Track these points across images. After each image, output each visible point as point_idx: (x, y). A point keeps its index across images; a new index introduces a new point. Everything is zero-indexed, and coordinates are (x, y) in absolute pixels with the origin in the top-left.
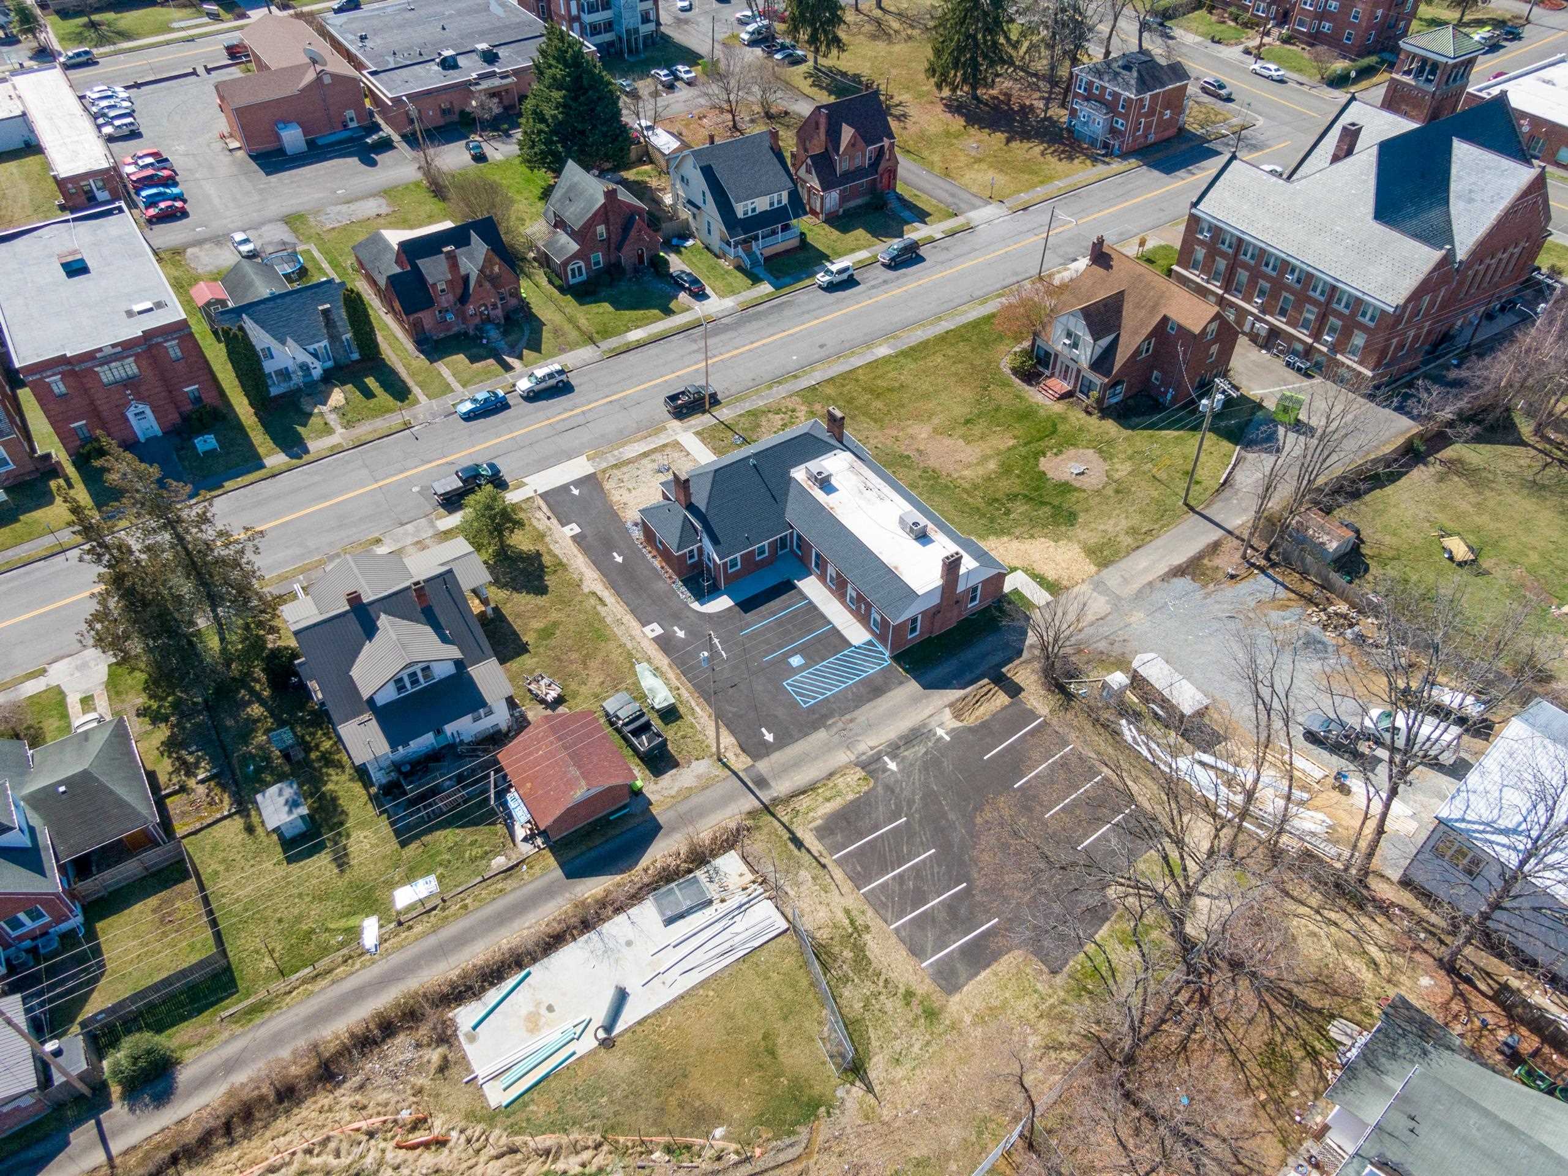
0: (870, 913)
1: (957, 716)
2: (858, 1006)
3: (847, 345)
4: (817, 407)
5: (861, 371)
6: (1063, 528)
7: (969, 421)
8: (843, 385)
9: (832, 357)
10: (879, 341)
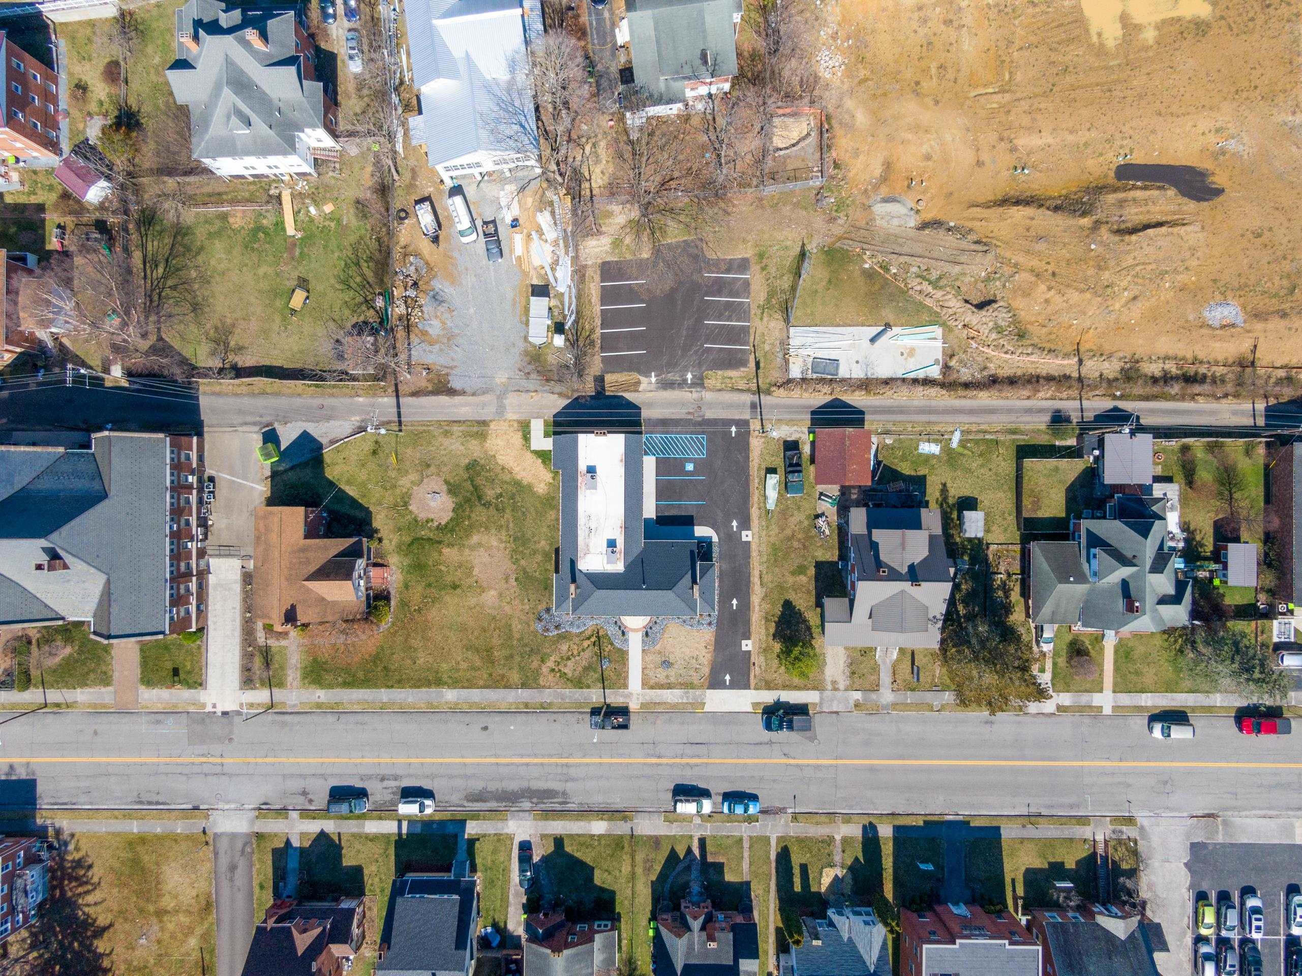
0: (753, 312)
1: (639, 383)
2: (785, 278)
3: (467, 718)
4: (535, 664)
5: (481, 683)
6: (482, 462)
7: (455, 587)
8: (503, 676)
9: (488, 712)
10: (444, 709)
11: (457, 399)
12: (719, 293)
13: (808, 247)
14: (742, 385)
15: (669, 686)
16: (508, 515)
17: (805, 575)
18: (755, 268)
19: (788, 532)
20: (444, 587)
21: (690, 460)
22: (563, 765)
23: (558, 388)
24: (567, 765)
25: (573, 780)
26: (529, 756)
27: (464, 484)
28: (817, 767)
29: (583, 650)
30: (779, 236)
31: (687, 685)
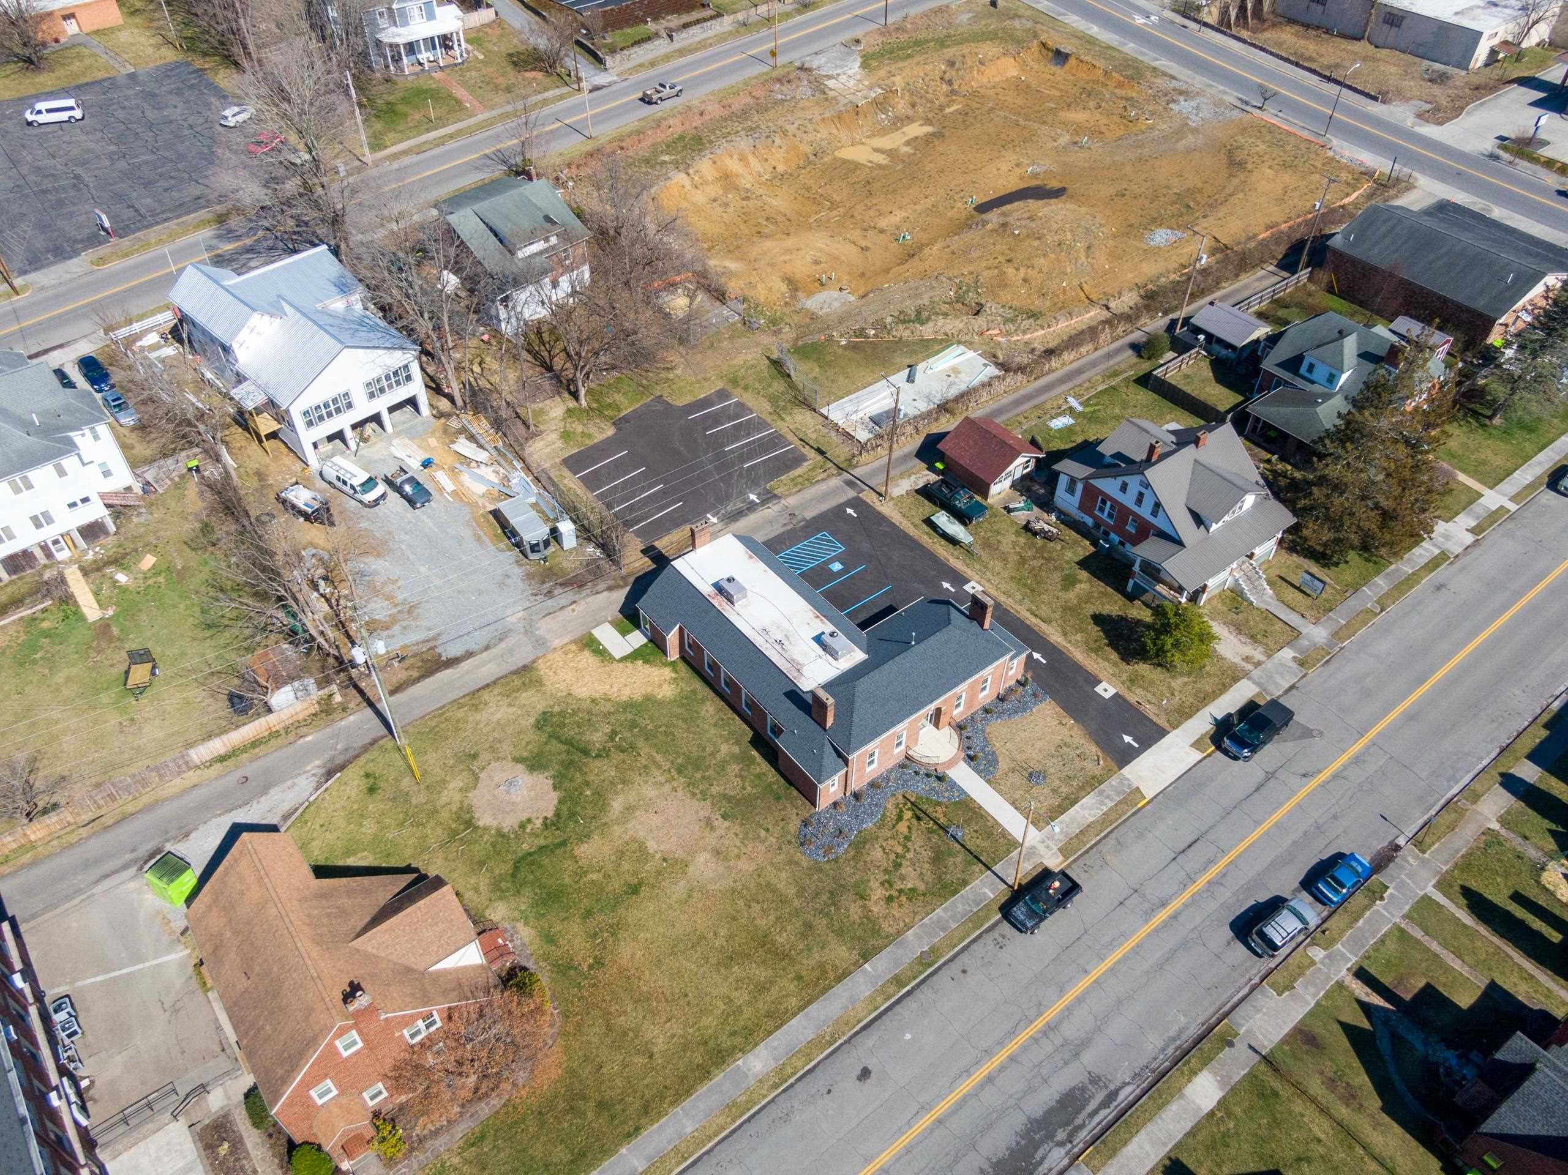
0: (769, 420)
2: (775, 383)
3: (820, 1081)
4: (855, 911)
5: (794, 1002)
6: (557, 709)
7: (634, 890)
8: (821, 966)
9: (846, 1042)
10: (765, 1096)
12: (718, 423)
13: (774, 357)
14: (820, 476)
15: (1070, 802)
16: (644, 749)
17: (1080, 582)
18: (737, 392)
19: (1013, 558)
20: (618, 901)
21: (832, 560)
22: (1044, 1034)
24: (1051, 1028)
25: (1084, 1044)
26: (978, 1063)
27: (548, 748)
28: (1357, 760)
29: (907, 838)
31: (1092, 783)
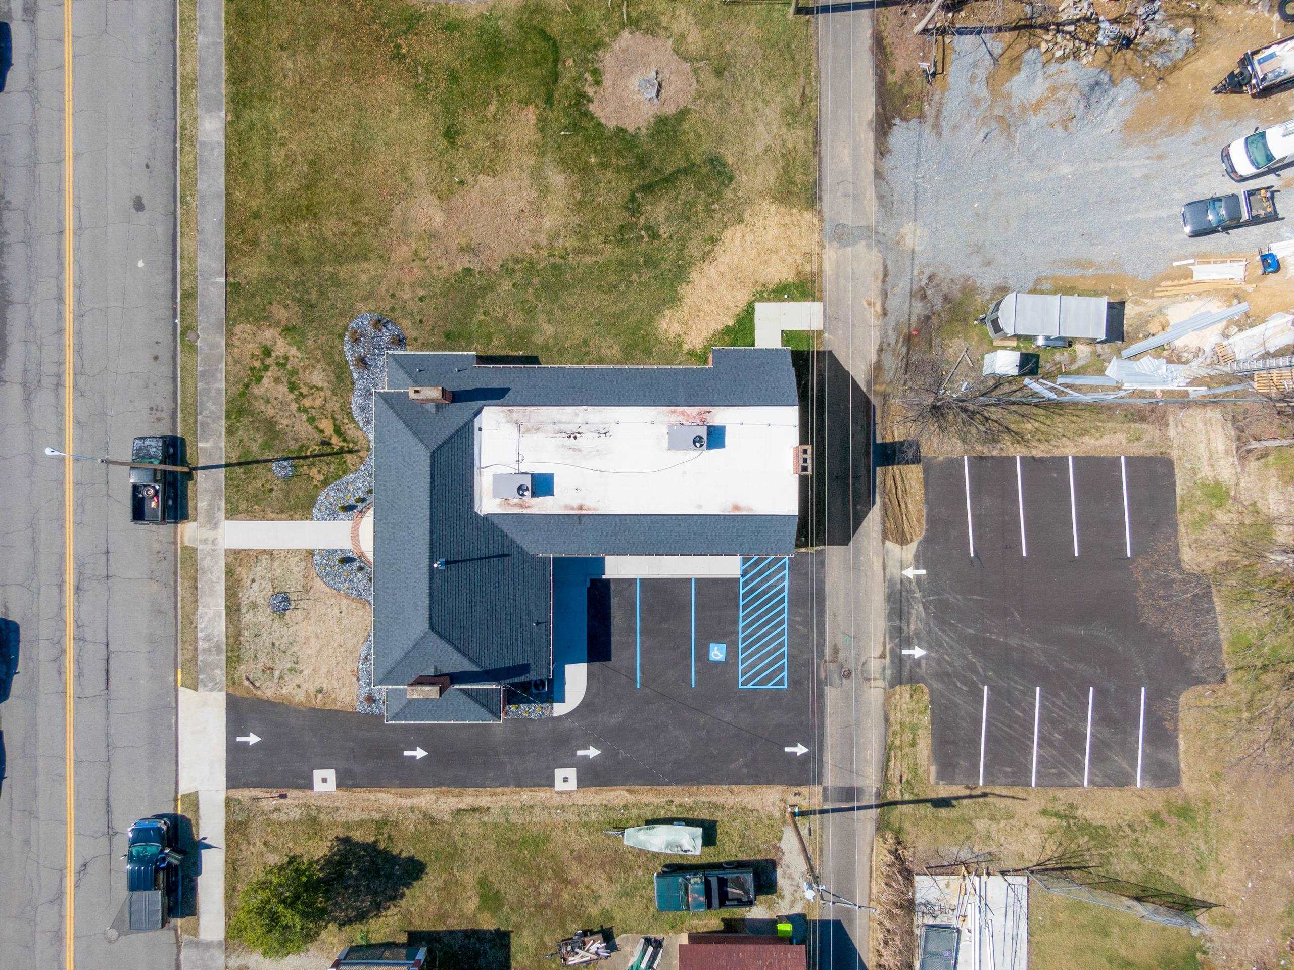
0: (1060, 794)
1: (903, 540)
2: (1135, 866)
3: (161, 166)
4: (280, 313)
5: (239, 195)
6: (728, 194)
7: (451, 135)
8: (254, 243)
9: (175, 210)
10: (182, 113)
11: (868, 139)
12: (1103, 719)
13: (1203, 917)
14: (896, 768)
15: (233, 610)
16: (611, 253)
17: (479, 909)
18: (1157, 799)
19: (574, 871)
20: (450, 111)
21: (732, 652)
22: (59, 376)
23: (891, 363)
24: (59, 386)
25: (27, 399)
26: (79, 301)
27: (678, 153)
28: (58, 937)
29: (311, 420)
30: (1229, 853)
31: (235, 651)
